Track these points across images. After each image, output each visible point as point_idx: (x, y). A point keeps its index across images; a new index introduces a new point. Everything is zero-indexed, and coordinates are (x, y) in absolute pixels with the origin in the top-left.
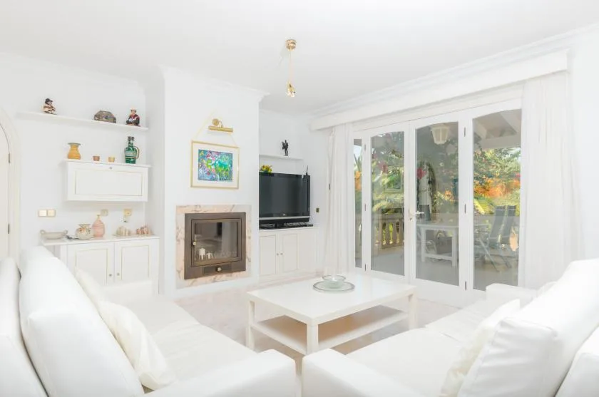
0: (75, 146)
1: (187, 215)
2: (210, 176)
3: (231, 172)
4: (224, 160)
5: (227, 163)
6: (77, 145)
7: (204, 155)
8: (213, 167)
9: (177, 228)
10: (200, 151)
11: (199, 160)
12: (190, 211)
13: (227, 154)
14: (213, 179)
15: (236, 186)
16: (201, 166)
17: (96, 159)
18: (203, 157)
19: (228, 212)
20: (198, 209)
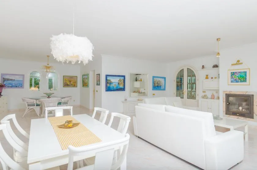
0: (207, 75)
1: (226, 94)
2: (236, 81)
3: (246, 79)
4: (243, 75)
5: (244, 75)
6: (208, 75)
7: (233, 74)
8: (237, 78)
9: (223, 98)
10: (231, 73)
11: (231, 76)
12: (227, 93)
13: (244, 72)
14: (237, 82)
15: (249, 84)
16: (232, 77)
17: (212, 78)
18: (233, 75)
19: (245, 94)
20: (231, 92)
